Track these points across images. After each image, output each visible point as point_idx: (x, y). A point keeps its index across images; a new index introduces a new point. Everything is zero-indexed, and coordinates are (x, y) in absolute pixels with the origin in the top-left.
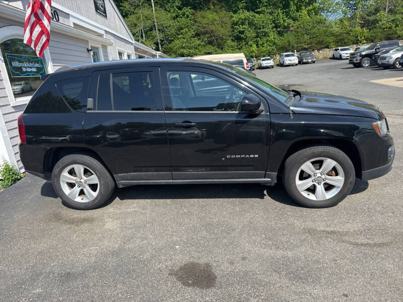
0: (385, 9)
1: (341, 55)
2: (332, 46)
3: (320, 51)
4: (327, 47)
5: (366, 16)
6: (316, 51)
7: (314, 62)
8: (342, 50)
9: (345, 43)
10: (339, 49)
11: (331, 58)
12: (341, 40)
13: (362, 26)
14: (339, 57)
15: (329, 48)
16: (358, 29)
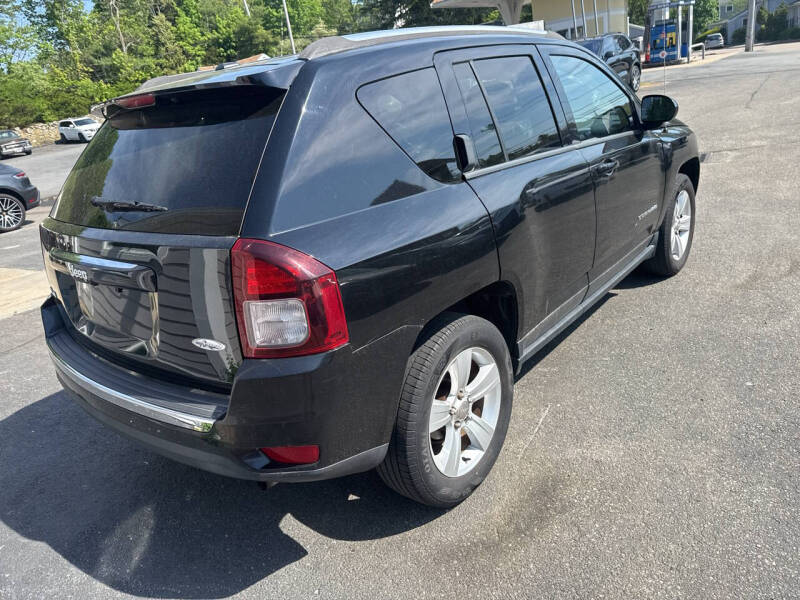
0: (121, 47)
1: (80, 134)
2: (50, 118)
3: (28, 129)
4: (40, 120)
5: (92, 58)
6: (18, 129)
7: (28, 153)
8: (79, 123)
9: (74, 110)
10: (70, 123)
11: (57, 143)
12: (63, 104)
13: (94, 77)
14: (77, 137)
15: (44, 122)
16: (87, 81)
